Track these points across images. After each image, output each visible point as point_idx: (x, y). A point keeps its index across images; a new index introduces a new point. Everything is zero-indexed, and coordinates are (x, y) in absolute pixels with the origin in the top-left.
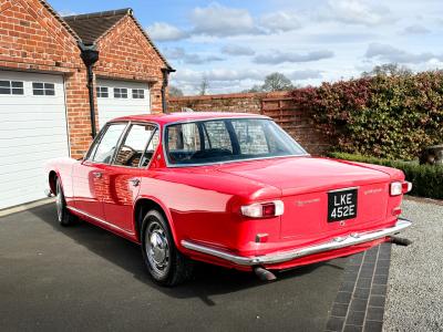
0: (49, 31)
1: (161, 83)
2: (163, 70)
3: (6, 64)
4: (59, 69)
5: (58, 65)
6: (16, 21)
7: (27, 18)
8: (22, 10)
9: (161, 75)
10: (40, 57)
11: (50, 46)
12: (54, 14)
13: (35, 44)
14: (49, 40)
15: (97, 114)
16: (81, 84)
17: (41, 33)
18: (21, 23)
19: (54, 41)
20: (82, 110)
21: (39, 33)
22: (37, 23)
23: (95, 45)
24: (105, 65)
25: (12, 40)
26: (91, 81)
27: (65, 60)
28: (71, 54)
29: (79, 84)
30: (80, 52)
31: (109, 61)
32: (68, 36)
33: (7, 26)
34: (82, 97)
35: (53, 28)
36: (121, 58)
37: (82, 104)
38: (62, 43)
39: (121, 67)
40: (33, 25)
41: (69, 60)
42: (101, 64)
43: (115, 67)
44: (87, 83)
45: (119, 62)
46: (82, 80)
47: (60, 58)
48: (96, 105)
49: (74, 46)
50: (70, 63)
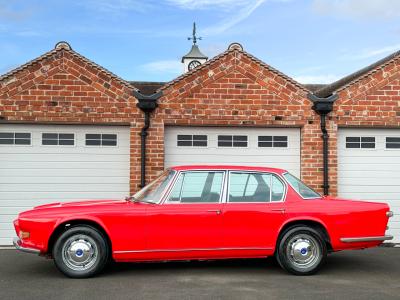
0: (270, 89)
3: (216, 122)
4: (281, 123)
5: (278, 118)
6: (230, 86)
7: (244, 81)
8: (238, 76)
10: (255, 113)
11: (270, 102)
13: (251, 102)
14: (271, 97)
15: (336, 166)
16: (313, 135)
17: (261, 92)
18: (237, 86)
19: (276, 97)
20: (312, 161)
21: (257, 92)
22: (256, 84)
23: (336, 95)
24: (354, 114)
25: (224, 102)
26: (325, 131)
27: (289, 114)
28: (299, 108)
29: (308, 135)
30: (311, 104)
31: (361, 109)
32: (295, 91)
33: (220, 91)
34: (313, 148)
35: (276, 85)
36: (387, 104)
37: (312, 155)
38: (287, 98)
39: (385, 114)
40: (251, 87)
41: (295, 113)
42: (347, 113)
43: (373, 114)
44: (322, 134)
45: (382, 109)
46: (314, 132)
47: (281, 113)
48: (336, 157)
49: (303, 99)
50: (296, 116)
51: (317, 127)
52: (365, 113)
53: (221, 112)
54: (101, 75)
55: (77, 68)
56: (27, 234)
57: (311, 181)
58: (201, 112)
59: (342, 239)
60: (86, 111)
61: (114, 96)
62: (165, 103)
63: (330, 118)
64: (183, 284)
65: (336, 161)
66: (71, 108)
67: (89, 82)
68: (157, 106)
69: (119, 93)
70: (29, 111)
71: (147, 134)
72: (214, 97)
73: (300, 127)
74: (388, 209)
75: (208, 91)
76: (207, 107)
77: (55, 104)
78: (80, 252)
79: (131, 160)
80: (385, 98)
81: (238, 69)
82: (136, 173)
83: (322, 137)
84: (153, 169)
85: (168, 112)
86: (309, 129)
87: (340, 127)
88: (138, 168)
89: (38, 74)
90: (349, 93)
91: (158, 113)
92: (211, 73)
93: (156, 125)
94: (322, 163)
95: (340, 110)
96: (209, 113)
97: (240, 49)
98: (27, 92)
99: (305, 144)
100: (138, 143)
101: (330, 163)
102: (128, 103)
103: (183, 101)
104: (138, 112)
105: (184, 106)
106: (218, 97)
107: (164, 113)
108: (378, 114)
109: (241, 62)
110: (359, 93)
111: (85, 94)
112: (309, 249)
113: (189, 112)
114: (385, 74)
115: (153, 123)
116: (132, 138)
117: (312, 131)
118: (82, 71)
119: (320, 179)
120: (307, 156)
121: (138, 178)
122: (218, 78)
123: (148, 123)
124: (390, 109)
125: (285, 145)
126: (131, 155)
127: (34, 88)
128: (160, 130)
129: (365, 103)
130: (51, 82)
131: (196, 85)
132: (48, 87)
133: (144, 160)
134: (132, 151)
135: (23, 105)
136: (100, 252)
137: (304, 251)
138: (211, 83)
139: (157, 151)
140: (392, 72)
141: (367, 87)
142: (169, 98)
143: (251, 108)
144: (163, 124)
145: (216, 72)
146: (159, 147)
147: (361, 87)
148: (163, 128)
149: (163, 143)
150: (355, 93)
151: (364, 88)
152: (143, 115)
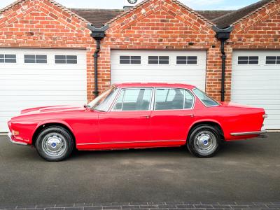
0: (186, 22)
3: (147, 47)
4: (193, 47)
5: (191, 44)
6: (157, 21)
7: (167, 17)
8: (163, 13)
10: (174, 40)
11: (185, 32)
12: (190, 11)
13: (172, 32)
14: (187, 29)
15: (230, 77)
16: (215, 56)
17: (179, 25)
18: (162, 21)
19: (190, 29)
20: (214, 74)
21: (176, 25)
22: (176, 19)
23: (232, 27)
24: (245, 40)
25: (152, 32)
26: (223, 53)
27: (199, 41)
28: (206, 36)
29: (212, 56)
30: (215, 33)
31: (250, 37)
32: (203, 24)
33: (150, 25)
34: (215, 65)
35: (190, 20)
36: (268, 32)
37: (214, 70)
38: (197, 29)
39: (267, 40)
40: (172, 21)
41: (203, 40)
42: (240, 40)
43: (258, 40)
44: (221, 55)
45: (264, 36)
46: (216, 53)
47: (193, 40)
48: (231, 71)
49: (209, 30)
50: (204, 42)
51: (218, 50)
52: (252, 39)
53: (150, 40)
54: (64, 13)
55: (47, 8)
56: (17, 133)
57: (213, 88)
58: (136, 40)
59: (232, 134)
60: (55, 39)
61: (74, 28)
62: (110, 33)
63: (228, 44)
64: (124, 166)
65: (230, 74)
66: (44, 37)
67: (56, 18)
68: (105, 35)
69: (78, 26)
70: (14, 39)
71: (99, 56)
72: (145, 28)
73: (207, 50)
74: (264, 113)
75: (142, 25)
76: (140, 36)
77: (32, 34)
78: (54, 144)
79: (88, 74)
80: (267, 29)
81: (163, 8)
82: (91, 83)
83: (221, 57)
84: (103, 80)
85: (113, 40)
86: (212, 52)
87: (234, 50)
88: (93, 80)
89: (19, 12)
90: (242, 25)
91: (105, 41)
92: (143, 11)
93: (105, 50)
94: (221, 76)
95: (235, 38)
96: (142, 40)
98: (11, 26)
99: (209, 62)
100: (92, 62)
101: (226, 75)
102: (84, 33)
103: (124, 32)
104: (92, 40)
105: (125, 36)
106: (148, 28)
107: (110, 41)
108: (261, 41)
110: (248, 25)
111: (53, 27)
112: (209, 140)
113: (128, 40)
114: (267, 11)
115: (102, 48)
116: (87, 59)
117: (215, 53)
118: (50, 10)
119: (219, 87)
120: (210, 71)
121: (92, 86)
122: (148, 15)
123: (99, 48)
124: (270, 36)
125: (195, 63)
126: (88, 71)
127: (17, 22)
128: (107, 53)
129: (252, 32)
130: (29, 18)
131: (132, 20)
132: (26, 22)
133: (96, 74)
134: (88, 68)
135: (9, 35)
136: (68, 144)
137: (206, 142)
138: (143, 19)
140: (273, 10)
141: (254, 20)
142: (114, 29)
143: (172, 36)
144: (109, 48)
145: (147, 10)
146: (107, 65)
147: (250, 20)
148: (109, 51)
149: (109, 62)
150: (246, 25)
151: (252, 22)
152: (95, 42)
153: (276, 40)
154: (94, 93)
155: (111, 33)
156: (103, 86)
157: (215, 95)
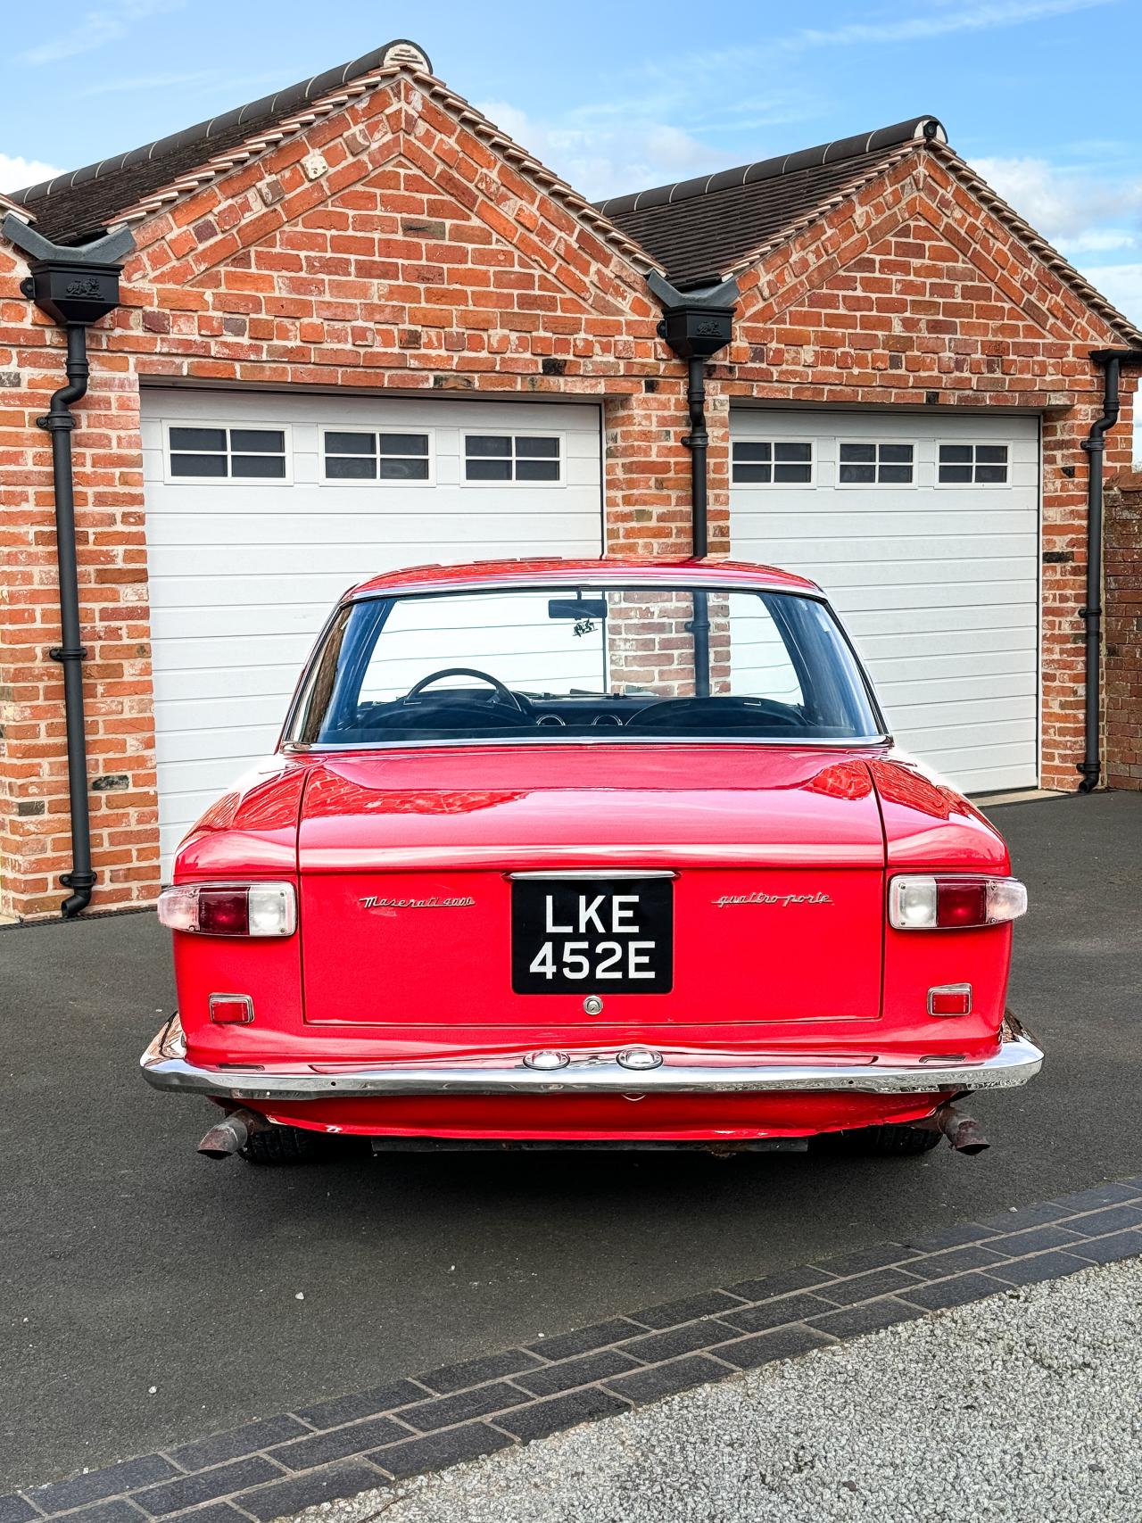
0: (524, 245)
1: (1086, 413)
2: (1101, 359)
4: (561, 384)
5: (554, 368)
6: (386, 225)
7: (435, 208)
8: (413, 183)
9: (1087, 377)
10: (477, 344)
11: (525, 302)
12: (546, 184)
13: (460, 298)
14: (527, 280)
16: (658, 437)
17: (491, 258)
18: (410, 228)
19: (544, 284)
20: (658, 533)
21: (481, 257)
22: (475, 222)
23: (732, 284)
24: (778, 360)
25: (364, 291)
26: (697, 420)
27: (588, 351)
28: (617, 328)
29: (646, 435)
30: (656, 315)
31: (797, 341)
32: (606, 260)
33: (348, 245)
34: (660, 484)
36: (867, 323)
37: (656, 510)
38: (578, 288)
39: (860, 362)
40: (458, 234)
41: (606, 349)
42: (758, 355)
43: (827, 360)
44: (685, 430)
45: (854, 341)
46: (663, 421)
47: (563, 345)
48: (725, 515)
49: (631, 295)
50: (612, 359)
51: (674, 398)
52: (808, 353)
53: (359, 334)
58: (284, 334)
62: (140, 285)
63: (711, 372)
65: (724, 532)
71: (72, 423)
72: (328, 266)
73: (610, 405)
75: (312, 242)
76: (305, 308)
80: (855, 304)
81: (412, 156)
82: (34, 597)
83: (687, 441)
84: (103, 576)
85: (155, 325)
86: (646, 412)
87: (735, 407)
88: (44, 574)
90: (765, 278)
91: (112, 330)
92: (315, 162)
93: (107, 384)
94: (686, 540)
95: (740, 342)
96: (314, 336)
97: (422, 70)
100: (36, 457)
101: (713, 538)
103: (211, 280)
104: (28, 319)
105: (221, 302)
106: (339, 267)
107: (138, 332)
108: (843, 363)
109: (422, 127)
110: (791, 281)
113: (239, 332)
114: (860, 215)
115: (97, 372)
117: (656, 418)
120: (643, 515)
121: (46, 617)
122: (340, 186)
123: (78, 374)
124: (871, 342)
125: (552, 472)
128: (124, 405)
129: (806, 319)
131: (258, 209)
133: (68, 539)
138: (311, 208)
139: (117, 500)
140: (879, 210)
141: (811, 258)
142: (157, 261)
143: (464, 319)
144: (133, 375)
145: (331, 157)
146: (125, 480)
147: (794, 258)
148: (134, 394)
149: (137, 462)
150: (780, 279)
151: (804, 263)
152: (50, 336)
153: (895, 363)
154: (55, 655)
155: (140, 282)
156: (106, 615)
157: (667, 644)
